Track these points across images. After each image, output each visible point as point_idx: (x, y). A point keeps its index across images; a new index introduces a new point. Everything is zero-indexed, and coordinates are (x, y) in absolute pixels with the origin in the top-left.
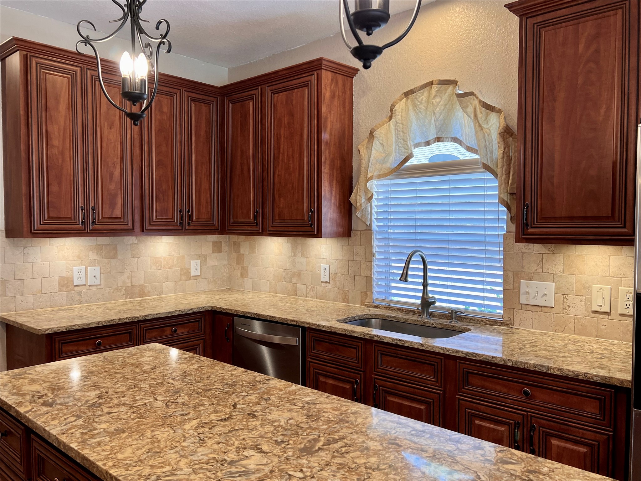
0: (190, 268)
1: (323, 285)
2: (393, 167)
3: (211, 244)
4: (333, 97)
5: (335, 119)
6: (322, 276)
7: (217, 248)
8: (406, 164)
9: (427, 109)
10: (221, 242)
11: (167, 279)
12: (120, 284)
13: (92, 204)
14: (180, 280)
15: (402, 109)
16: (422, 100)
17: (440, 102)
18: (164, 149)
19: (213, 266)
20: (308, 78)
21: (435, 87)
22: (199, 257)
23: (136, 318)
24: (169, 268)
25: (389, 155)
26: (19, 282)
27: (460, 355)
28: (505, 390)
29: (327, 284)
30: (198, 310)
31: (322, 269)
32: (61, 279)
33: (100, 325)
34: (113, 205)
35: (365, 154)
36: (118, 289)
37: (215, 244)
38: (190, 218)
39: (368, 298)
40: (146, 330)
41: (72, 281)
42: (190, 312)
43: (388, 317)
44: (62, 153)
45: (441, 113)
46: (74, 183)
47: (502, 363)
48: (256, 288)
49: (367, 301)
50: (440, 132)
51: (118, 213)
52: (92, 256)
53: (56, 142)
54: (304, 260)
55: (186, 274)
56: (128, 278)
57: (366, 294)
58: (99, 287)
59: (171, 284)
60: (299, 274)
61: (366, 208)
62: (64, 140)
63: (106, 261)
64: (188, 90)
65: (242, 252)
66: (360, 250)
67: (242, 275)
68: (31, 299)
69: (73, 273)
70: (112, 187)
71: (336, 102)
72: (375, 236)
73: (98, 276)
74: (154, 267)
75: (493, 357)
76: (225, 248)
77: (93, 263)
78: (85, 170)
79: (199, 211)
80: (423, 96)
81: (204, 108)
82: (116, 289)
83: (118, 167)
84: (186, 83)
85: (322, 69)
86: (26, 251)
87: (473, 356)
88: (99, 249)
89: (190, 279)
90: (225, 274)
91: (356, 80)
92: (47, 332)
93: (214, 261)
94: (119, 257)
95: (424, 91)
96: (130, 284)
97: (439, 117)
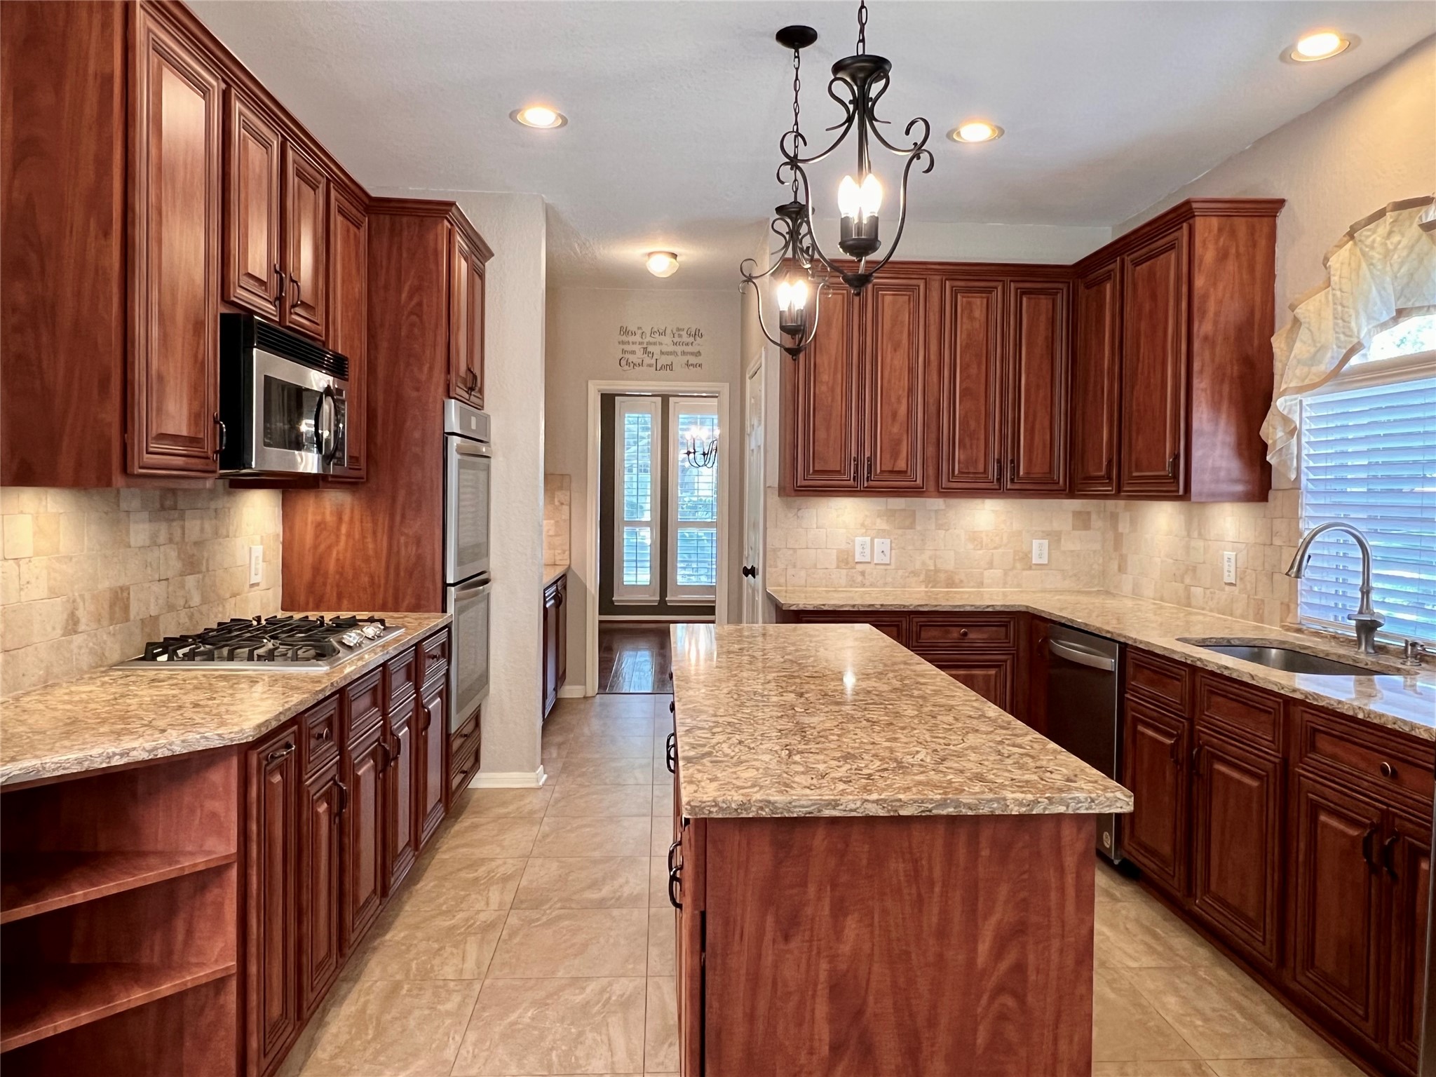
0: (1031, 552)
1: (1227, 588)
2: (1328, 371)
3: (1070, 515)
4: (1223, 256)
5: (1228, 295)
6: (1226, 574)
7: (1082, 521)
8: (1347, 366)
9: (1385, 257)
10: (1089, 513)
11: (991, 565)
12: (918, 565)
13: (867, 454)
14: (1013, 568)
15: (1342, 264)
16: (1374, 241)
17: (1399, 242)
18: (973, 370)
19: (1072, 551)
20: (1176, 234)
21: (1390, 217)
22: (1047, 535)
23: (904, 606)
24: (995, 548)
25: (1323, 348)
26: (791, 552)
27: (1297, 696)
28: (1363, 765)
29: (1233, 588)
30: (1002, 609)
31: (1226, 559)
32: (840, 552)
33: (856, 609)
34: (895, 455)
35: (1282, 350)
36: (915, 573)
37: (1077, 514)
38: (1015, 469)
39: (1291, 615)
40: (921, 626)
41: (854, 556)
42: (990, 609)
43: (1300, 646)
44: (832, 390)
45: (1402, 264)
46: (846, 426)
47: (1351, 713)
48: (1136, 593)
49: (1289, 620)
50: (1402, 299)
51: (901, 465)
52: (882, 524)
53: (825, 377)
54: (1200, 544)
55: (1025, 559)
56: (930, 558)
57: (1288, 606)
58: (888, 567)
59: (998, 573)
60: (1194, 569)
61: (1288, 447)
62: (835, 373)
63: (900, 531)
64: (1016, 279)
65: (1120, 530)
66: (1280, 525)
67: (1120, 570)
68: (803, 573)
69: (854, 545)
70: (895, 430)
71: (1231, 265)
72: (1306, 499)
73: (887, 552)
74: (970, 546)
75: (1340, 702)
76: (1096, 522)
77: (882, 533)
78: (860, 410)
79: (1030, 461)
80: (1375, 235)
81: (1044, 302)
82: (912, 572)
83: (904, 401)
84: (1012, 269)
85: (1194, 216)
86: (800, 514)
87: (1314, 699)
88: (891, 514)
89: (1030, 568)
90: (1095, 566)
91: (1282, 219)
92: (793, 608)
93: (1075, 542)
94: (918, 528)
95: (1377, 226)
96: (932, 568)
97: (1400, 269)
